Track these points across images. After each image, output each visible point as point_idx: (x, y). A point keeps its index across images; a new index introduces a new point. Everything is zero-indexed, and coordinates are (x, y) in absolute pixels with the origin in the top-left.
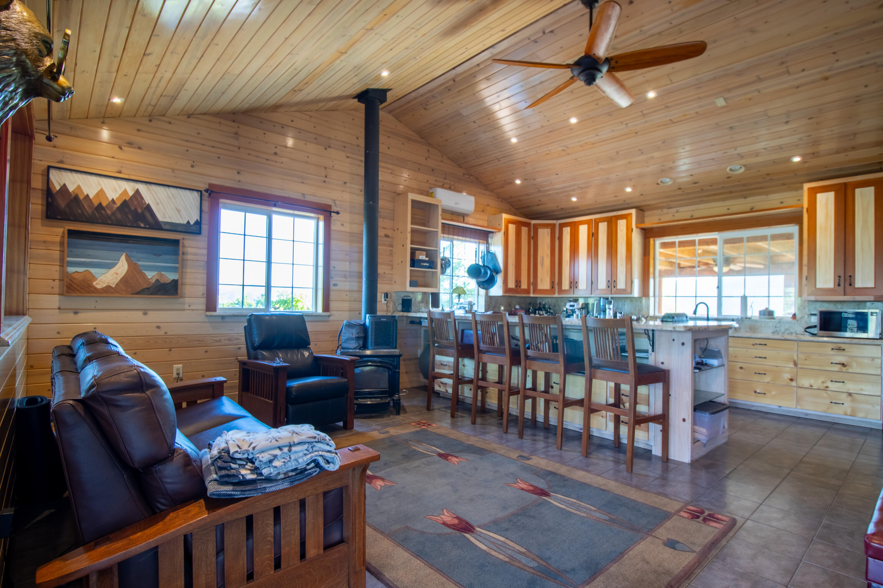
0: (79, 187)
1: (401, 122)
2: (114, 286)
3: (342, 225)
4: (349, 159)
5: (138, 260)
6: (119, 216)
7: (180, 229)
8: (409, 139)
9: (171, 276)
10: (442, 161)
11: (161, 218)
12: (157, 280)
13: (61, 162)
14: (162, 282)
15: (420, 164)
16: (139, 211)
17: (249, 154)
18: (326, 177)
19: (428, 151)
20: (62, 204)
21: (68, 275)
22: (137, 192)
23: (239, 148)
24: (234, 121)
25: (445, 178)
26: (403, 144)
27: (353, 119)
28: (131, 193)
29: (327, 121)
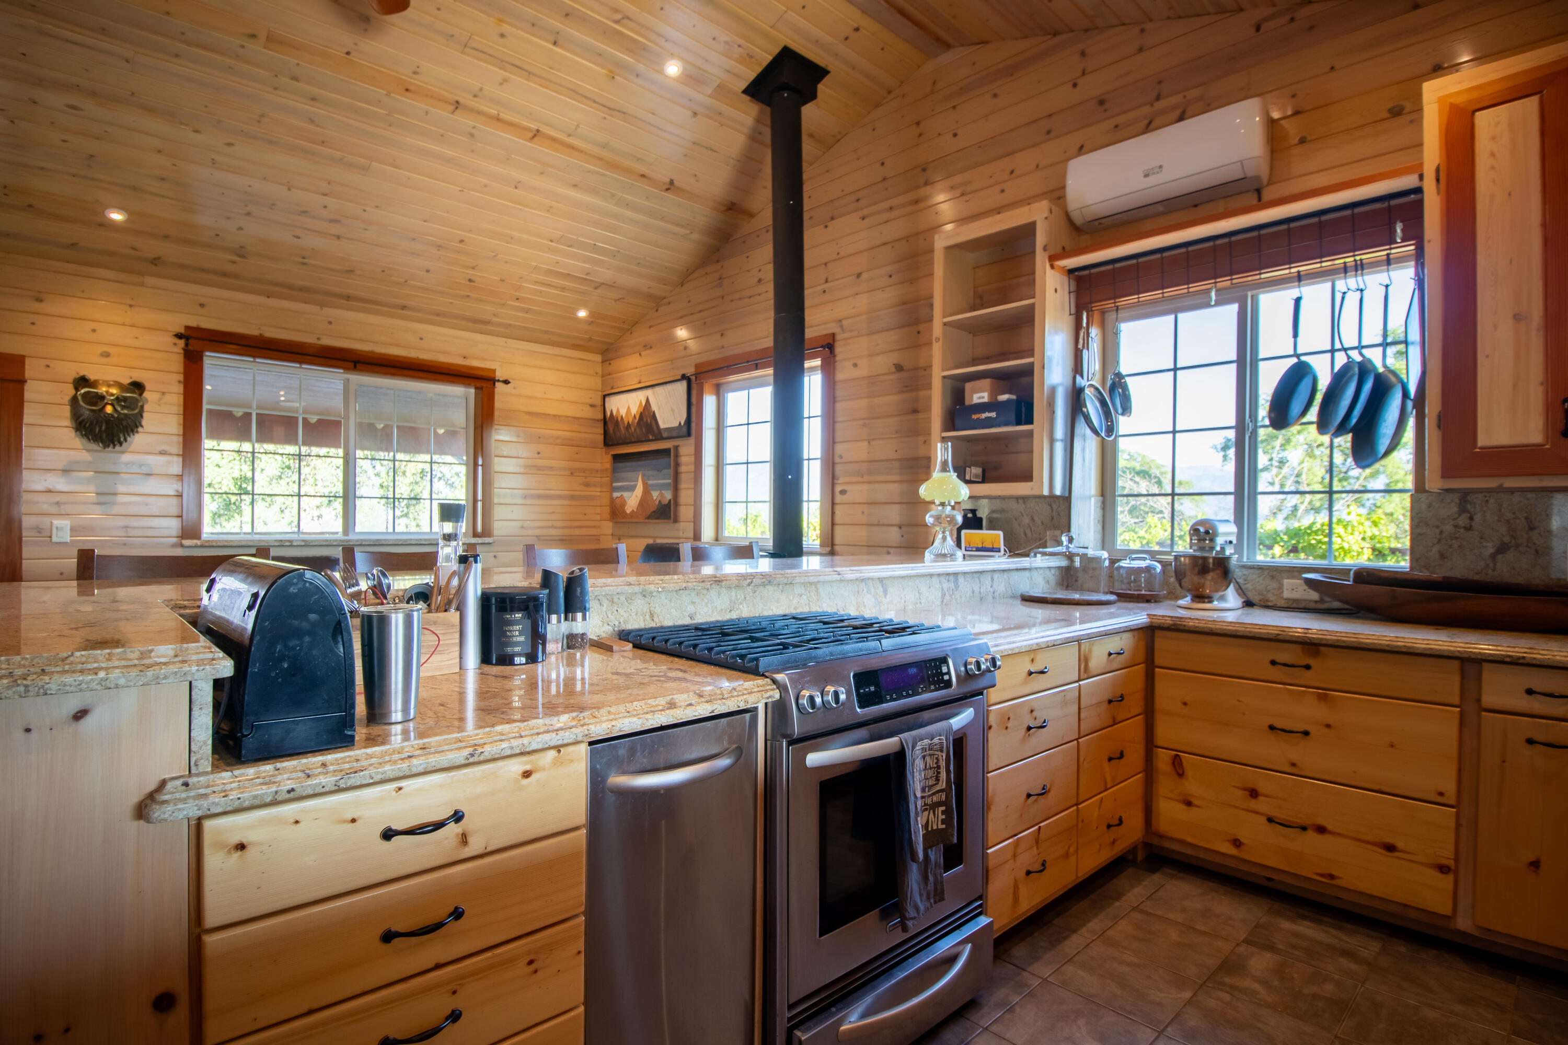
0: (618, 410)
1: (986, 43)
2: (635, 510)
3: (855, 365)
4: (866, 220)
5: (649, 480)
6: (638, 431)
7: (674, 434)
8: (1011, 70)
9: (668, 495)
10: (1141, 50)
11: (662, 426)
12: (660, 501)
13: (612, 388)
14: (663, 503)
15: (1050, 116)
16: (649, 421)
17: (732, 301)
18: (827, 281)
19: (1083, 54)
20: (611, 428)
21: (612, 500)
22: (648, 401)
23: (723, 298)
24: (718, 261)
25: (1158, 98)
26: (995, 96)
27: (874, 130)
28: (644, 404)
29: (828, 171)
